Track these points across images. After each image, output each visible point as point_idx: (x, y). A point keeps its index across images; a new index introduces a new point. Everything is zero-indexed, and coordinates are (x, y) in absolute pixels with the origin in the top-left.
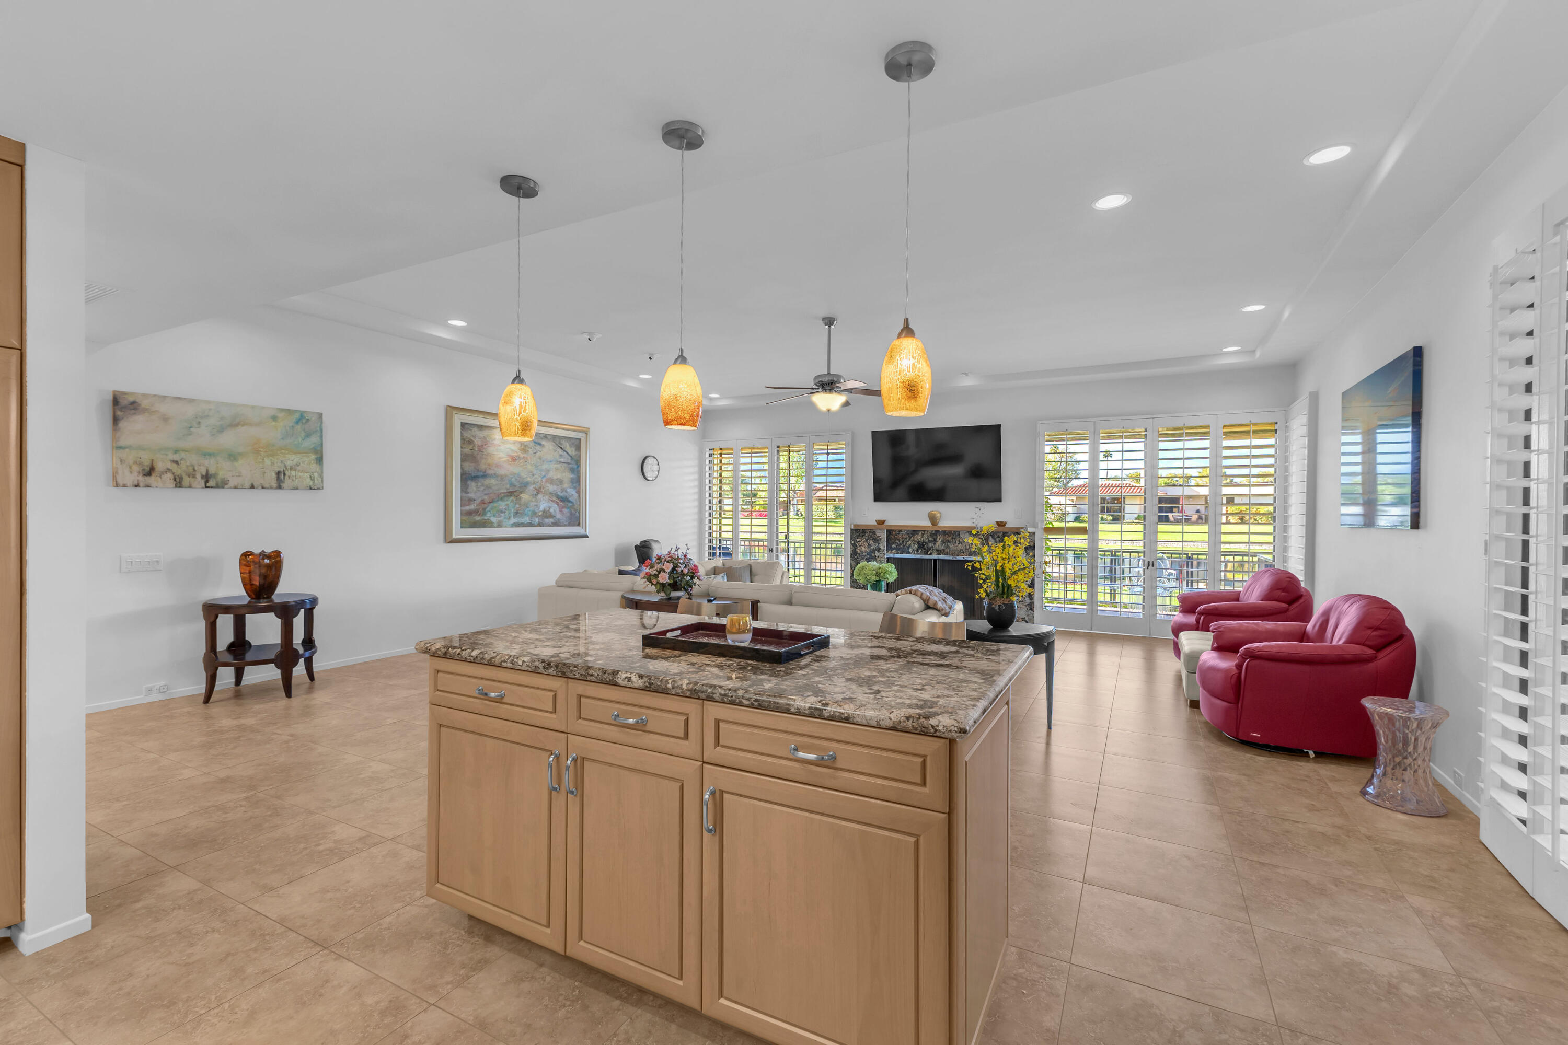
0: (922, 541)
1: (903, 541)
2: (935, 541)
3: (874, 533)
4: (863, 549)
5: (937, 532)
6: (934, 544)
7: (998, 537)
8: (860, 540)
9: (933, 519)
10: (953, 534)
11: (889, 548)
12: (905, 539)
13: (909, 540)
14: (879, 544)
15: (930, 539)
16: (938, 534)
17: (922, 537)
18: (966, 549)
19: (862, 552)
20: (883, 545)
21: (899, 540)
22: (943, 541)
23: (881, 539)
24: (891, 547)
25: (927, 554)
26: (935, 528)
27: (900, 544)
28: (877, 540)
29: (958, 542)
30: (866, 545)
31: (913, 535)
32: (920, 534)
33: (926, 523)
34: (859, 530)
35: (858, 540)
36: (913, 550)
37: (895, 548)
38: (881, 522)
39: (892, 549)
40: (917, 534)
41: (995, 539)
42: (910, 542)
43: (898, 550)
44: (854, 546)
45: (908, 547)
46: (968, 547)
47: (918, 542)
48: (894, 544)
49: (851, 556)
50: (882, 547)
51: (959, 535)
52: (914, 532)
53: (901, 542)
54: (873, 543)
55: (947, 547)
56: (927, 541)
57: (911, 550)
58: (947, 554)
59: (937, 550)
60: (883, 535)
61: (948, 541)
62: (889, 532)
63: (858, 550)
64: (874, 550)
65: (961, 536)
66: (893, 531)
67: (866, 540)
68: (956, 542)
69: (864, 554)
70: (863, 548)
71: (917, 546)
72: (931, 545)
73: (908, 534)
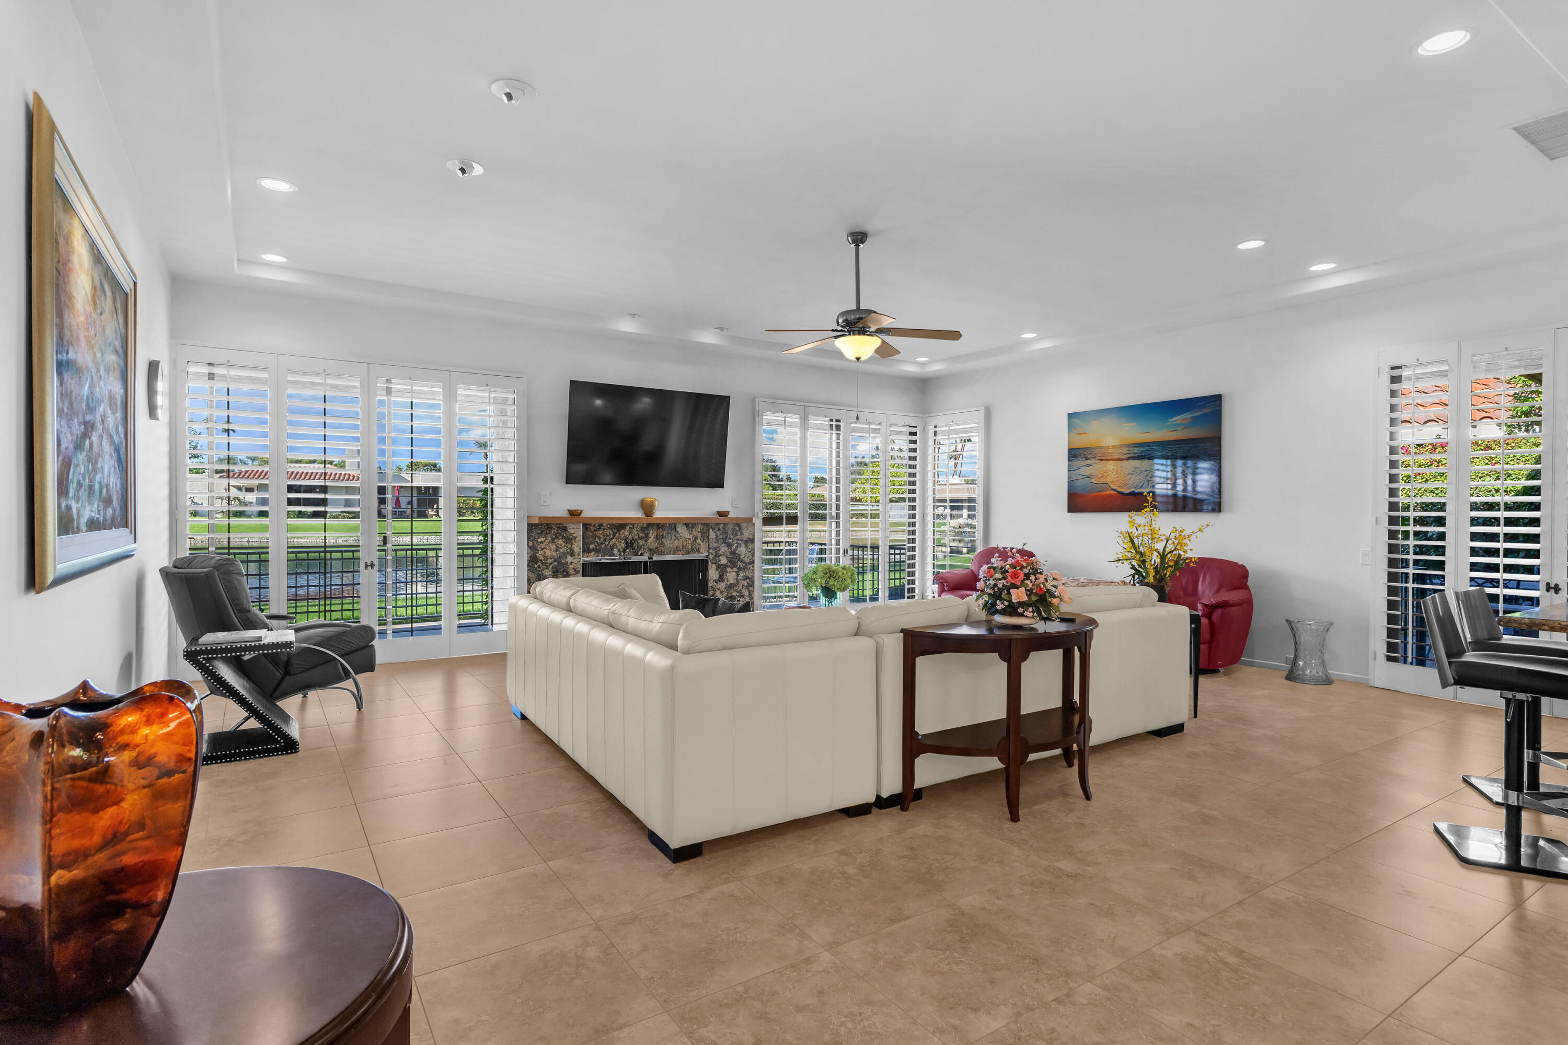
0: (630, 537)
1: (605, 540)
2: (646, 537)
3: (565, 529)
4: (548, 553)
5: (649, 525)
6: (646, 541)
7: (719, 530)
8: (542, 540)
9: (647, 508)
10: (669, 526)
11: (586, 550)
12: (607, 536)
13: (614, 537)
14: (572, 544)
15: (641, 535)
16: (650, 528)
17: (631, 533)
18: (683, 546)
19: (546, 558)
20: (577, 547)
21: (600, 538)
22: (657, 538)
23: (575, 538)
24: (588, 548)
25: (637, 555)
26: (649, 520)
27: (602, 543)
28: (569, 540)
29: (674, 538)
30: (553, 547)
31: (619, 531)
32: (628, 528)
33: (638, 514)
34: (542, 525)
35: (539, 540)
36: (619, 550)
37: (593, 550)
38: (573, 513)
39: (589, 551)
40: (624, 529)
41: (715, 532)
42: (614, 540)
43: (597, 551)
44: (533, 549)
45: (612, 548)
46: (685, 543)
47: (626, 541)
48: (592, 543)
49: (528, 566)
50: (576, 549)
51: (675, 528)
52: (618, 526)
53: (602, 540)
54: (564, 544)
55: (662, 544)
56: (636, 537)
57: (615, 551)
58: (662, 554)
59: (650, 549)
60: (577, 531)
61: (663, 537)
62: (586, 527)
63: (540, 555)
64: (564, 555)
65: (678, 529)
66: (590, 525)
67: (553, 540)
68: (671, 538)
69: (550, 561)
70: (549, 551)
71: (623, 545)
72: (641, 542)
73: (610, 528)
